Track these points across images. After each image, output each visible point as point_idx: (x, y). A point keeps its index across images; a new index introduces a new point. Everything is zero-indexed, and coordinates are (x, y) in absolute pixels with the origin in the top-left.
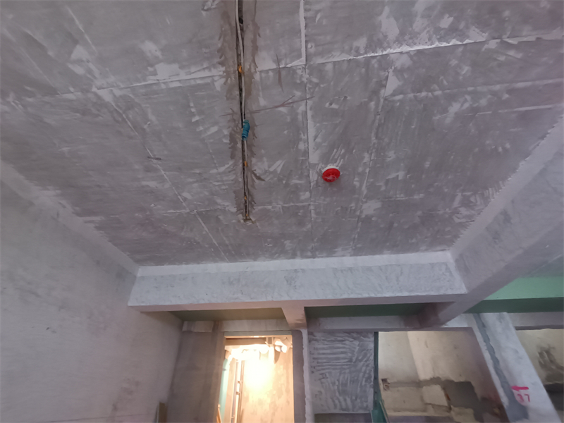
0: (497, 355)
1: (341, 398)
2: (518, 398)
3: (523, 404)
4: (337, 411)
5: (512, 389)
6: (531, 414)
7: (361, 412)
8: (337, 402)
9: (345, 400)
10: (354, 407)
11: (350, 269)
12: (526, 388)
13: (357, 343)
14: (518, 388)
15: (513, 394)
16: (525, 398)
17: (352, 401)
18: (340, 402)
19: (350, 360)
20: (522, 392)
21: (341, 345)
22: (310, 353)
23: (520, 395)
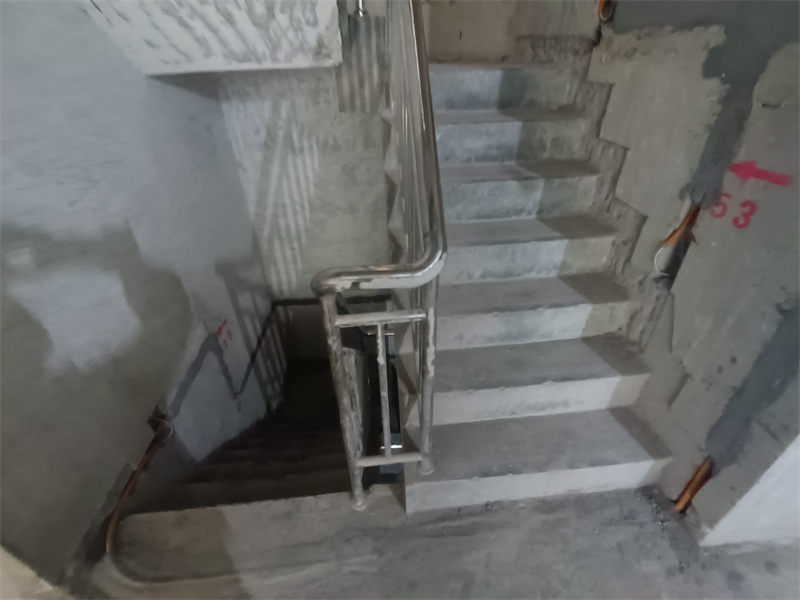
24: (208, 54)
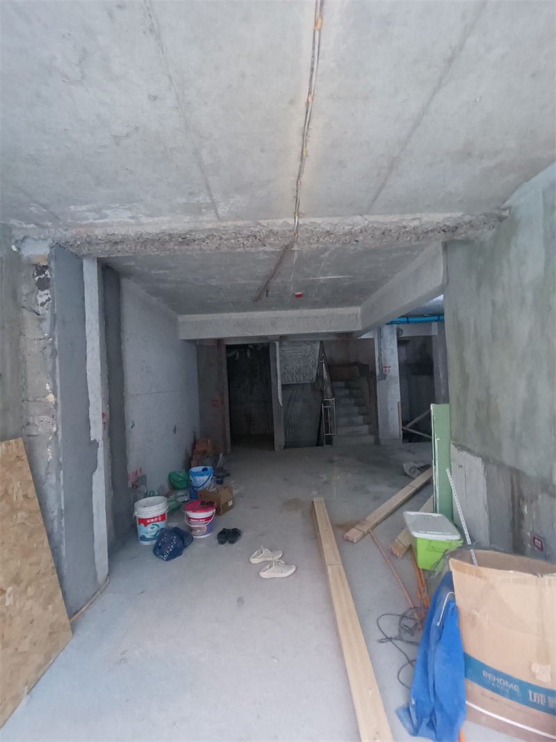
1: (297, 376)
2: (384, 372)
4: (294, 383)
5: (383, 367)
6: (387, 378)
7: (308, 382)
8: (294, 378)
9: (299, 377)
10: (304, 380)
11: (307, 317)
12: (390, 367)
13: (309, 346)
14: (385, 367)
15: (382, 369)
16: (388, 371)
17: (303, 377)
18: (296, 378)
19: (304, 356)
20: (387, 369)
21: (299, 348)
22: (280, 353)
23: (386, 371)
24: (293, 380)
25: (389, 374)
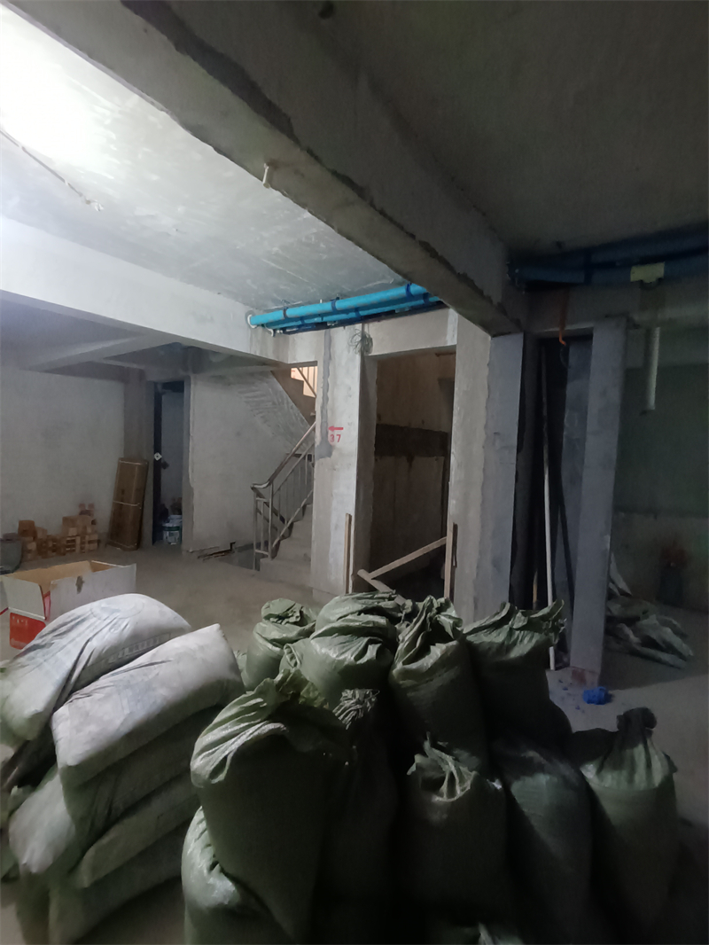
0: (329, 394)
2: (330, 438)
3: (332, 443)
5: (328, 428)
6: (334, 453)
12: (342, 429)
14: (333, 428)
15: (327, 433)
16: (336, 438)
20: (336, 432)
23: (333, 436)
25: (338, 445)
